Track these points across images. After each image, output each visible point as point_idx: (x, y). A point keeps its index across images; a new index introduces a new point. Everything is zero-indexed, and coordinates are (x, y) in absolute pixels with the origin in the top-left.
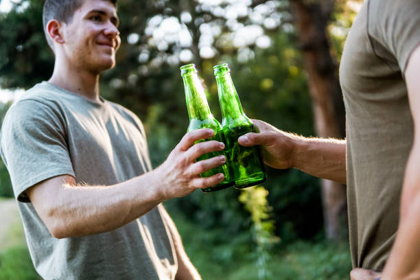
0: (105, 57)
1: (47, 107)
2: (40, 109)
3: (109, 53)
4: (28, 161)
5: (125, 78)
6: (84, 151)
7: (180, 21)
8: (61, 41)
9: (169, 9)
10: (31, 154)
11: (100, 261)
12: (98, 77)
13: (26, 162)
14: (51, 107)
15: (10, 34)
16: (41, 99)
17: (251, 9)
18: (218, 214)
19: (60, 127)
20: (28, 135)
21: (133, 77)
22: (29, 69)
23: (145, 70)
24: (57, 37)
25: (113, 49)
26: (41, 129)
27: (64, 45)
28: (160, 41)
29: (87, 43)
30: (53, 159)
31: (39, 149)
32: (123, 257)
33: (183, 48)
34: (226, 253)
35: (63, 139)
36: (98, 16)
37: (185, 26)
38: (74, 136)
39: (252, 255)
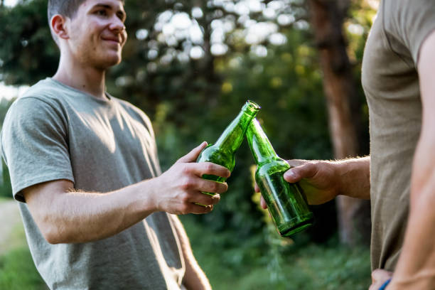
0: (111, 53)
1: (47, 105)
2: (41, 108)
3: (115, 49)
4: (25, 162)
5: (133, 74)
6: (87, 151)
7: (191, 17)
8: (65, 36)
9: (179, 5)
10: (29, 155)
11: (105, 264)
12: (104, 73)
13: (22, 163)
14: (52, 106)
15: (15, 28)
16: (42, 97)
17: (264, 5)
18: (228, 216)
19: (61, 127)
20: (27, 134)
21: (141, 74)
22: (35, 65)
23: (153, 67)
24: (61, 32)
25: (119, 45)
26: (41, 129)
27: (69, 40)
28: (170, 36)
29: (92, 38)
30: (51, 162)
31: (38, 150)
32: (128, 259)
33: (194, 45)
34: (236, 257)
35: (63, 139)
36: (103, 10)
37: (196, 22)
38: (76, 135)
39: (264, 259)
